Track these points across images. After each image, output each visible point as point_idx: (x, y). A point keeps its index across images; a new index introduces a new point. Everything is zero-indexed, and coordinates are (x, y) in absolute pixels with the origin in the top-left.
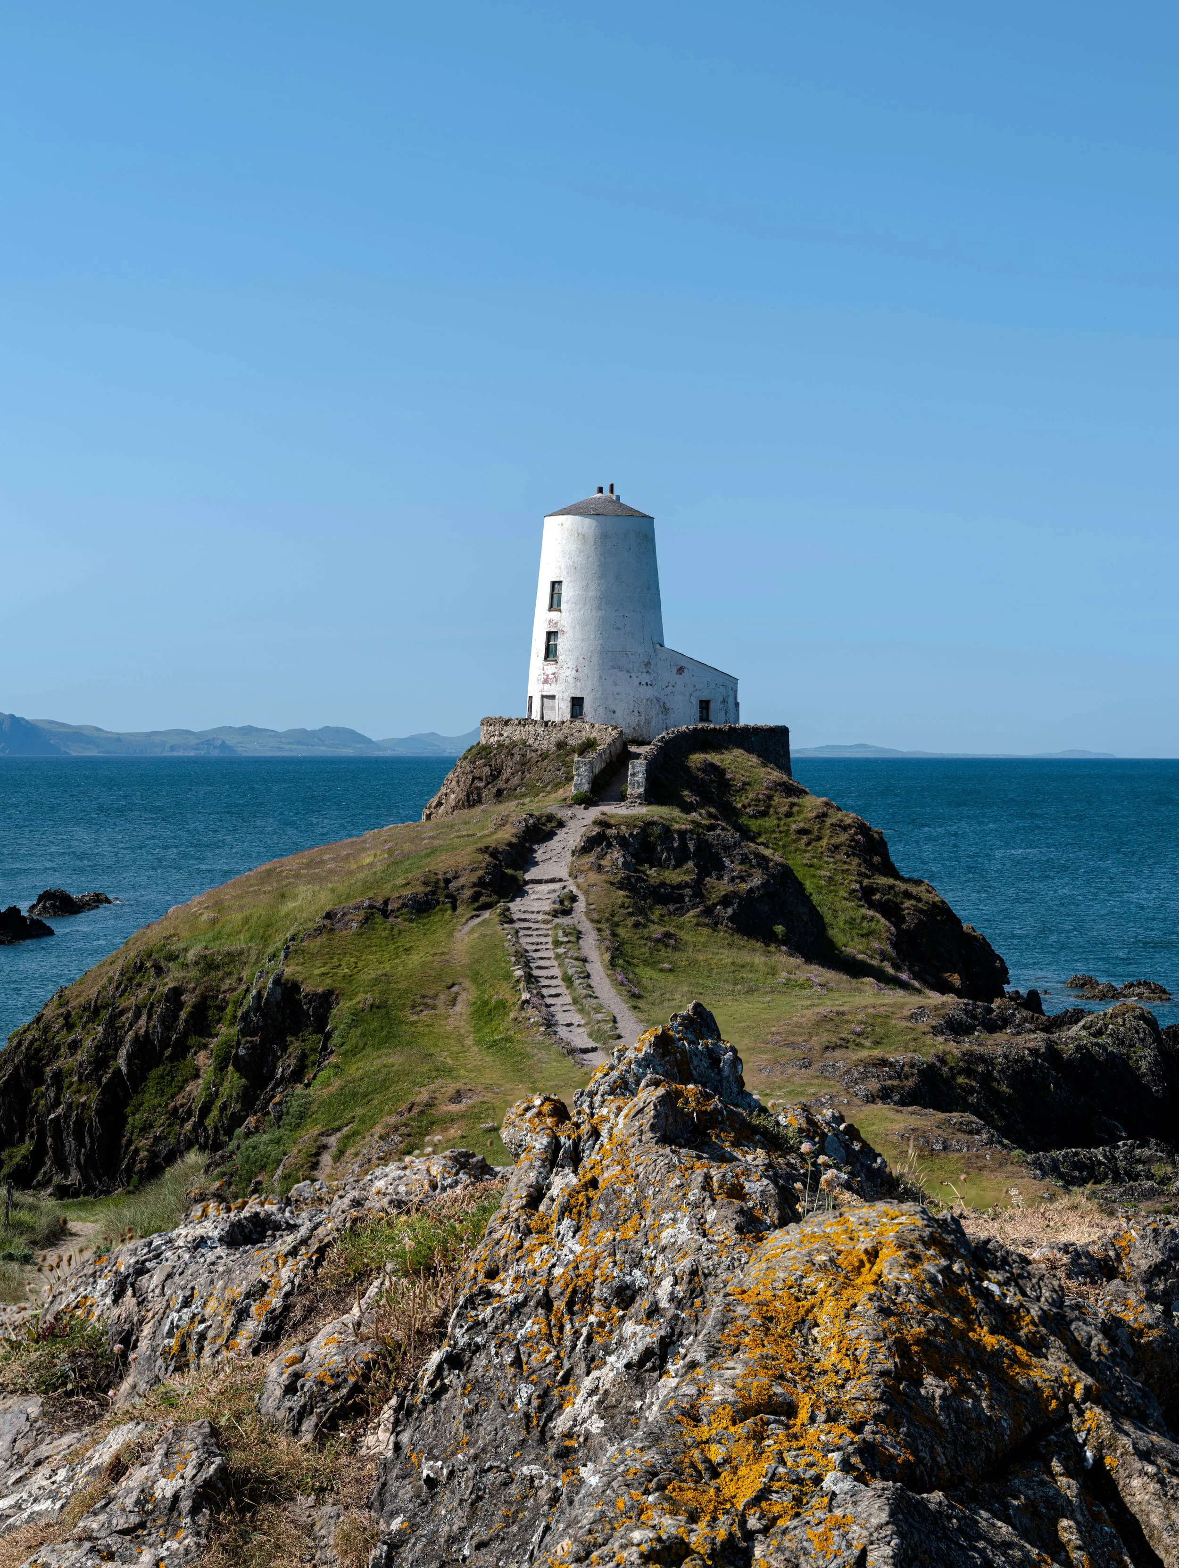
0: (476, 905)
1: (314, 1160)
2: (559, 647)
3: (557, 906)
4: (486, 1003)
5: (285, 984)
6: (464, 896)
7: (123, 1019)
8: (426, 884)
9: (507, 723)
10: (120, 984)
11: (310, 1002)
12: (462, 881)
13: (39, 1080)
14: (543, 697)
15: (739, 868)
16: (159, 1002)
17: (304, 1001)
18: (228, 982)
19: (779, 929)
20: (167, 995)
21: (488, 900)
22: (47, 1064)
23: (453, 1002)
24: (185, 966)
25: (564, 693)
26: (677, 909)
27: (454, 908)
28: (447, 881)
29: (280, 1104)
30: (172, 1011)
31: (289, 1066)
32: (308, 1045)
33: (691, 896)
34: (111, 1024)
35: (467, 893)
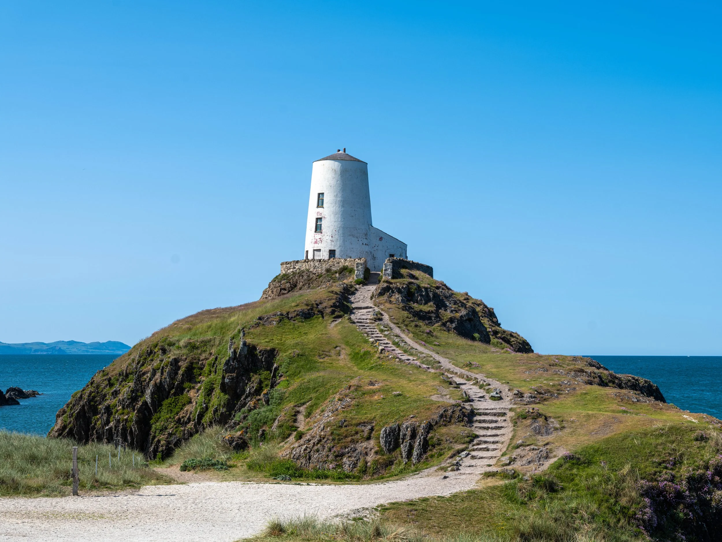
0: (334, 316)
1: (295, 418)
2: (322, 225)
3: (375, 316)
4: (358, 353)
5: (249, 346)
6: (327, 312)
7: (145, 377)
8: (307, 305)
9: (297, 262)
10: (139, 362)
11: (263, 355)
12: (325, 305)
13: (96, 412)
14: (314, 250)
15: (454, 306)
16: (167, 366)
17: (259, 354)
18: (204, 355)
19: (476, 335)
20: (171, 362)
21: (339, 314)
22: (100, 404)
23: (339, 354)
24: (179, 348)
25: (325, 248)
26: (429, 323)
27: (323, 317)
28: (317, 305)
29: (267, 394)
30: (174, 370)
31: (253, 387)
32: (263, 377)
33: (435, 317)
34: (139, 380)
35: (329, 310)
